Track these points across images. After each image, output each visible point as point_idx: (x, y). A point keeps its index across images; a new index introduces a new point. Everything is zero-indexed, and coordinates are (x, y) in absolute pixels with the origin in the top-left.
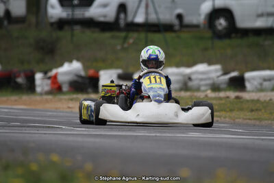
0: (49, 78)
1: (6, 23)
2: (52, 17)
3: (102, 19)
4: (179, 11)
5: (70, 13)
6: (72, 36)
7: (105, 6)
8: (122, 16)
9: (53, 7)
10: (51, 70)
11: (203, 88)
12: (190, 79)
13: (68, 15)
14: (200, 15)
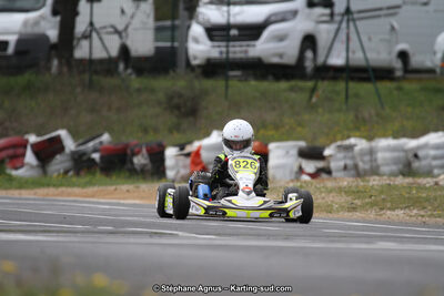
0: (188, 155)
1: (121, 66)
2: (195, 58)
3: (276, 60)
4: (402, 46)
5: (224, 49)
6: (227, 87)
7: (281, 38)
8: (309, 54)
9: (196, 41)
10: (190, 142)
11: (436, 171)
12: (416, 156)
13: (221, 53)
14: (435, 53)
